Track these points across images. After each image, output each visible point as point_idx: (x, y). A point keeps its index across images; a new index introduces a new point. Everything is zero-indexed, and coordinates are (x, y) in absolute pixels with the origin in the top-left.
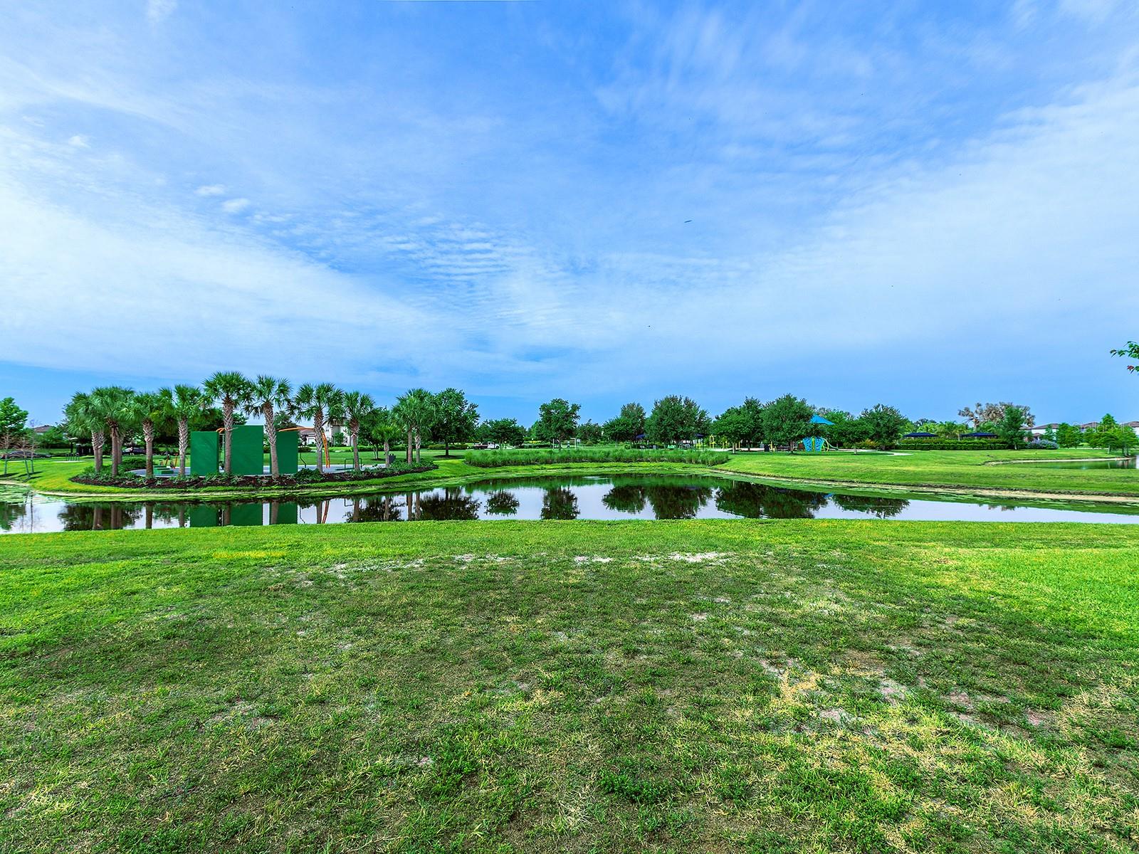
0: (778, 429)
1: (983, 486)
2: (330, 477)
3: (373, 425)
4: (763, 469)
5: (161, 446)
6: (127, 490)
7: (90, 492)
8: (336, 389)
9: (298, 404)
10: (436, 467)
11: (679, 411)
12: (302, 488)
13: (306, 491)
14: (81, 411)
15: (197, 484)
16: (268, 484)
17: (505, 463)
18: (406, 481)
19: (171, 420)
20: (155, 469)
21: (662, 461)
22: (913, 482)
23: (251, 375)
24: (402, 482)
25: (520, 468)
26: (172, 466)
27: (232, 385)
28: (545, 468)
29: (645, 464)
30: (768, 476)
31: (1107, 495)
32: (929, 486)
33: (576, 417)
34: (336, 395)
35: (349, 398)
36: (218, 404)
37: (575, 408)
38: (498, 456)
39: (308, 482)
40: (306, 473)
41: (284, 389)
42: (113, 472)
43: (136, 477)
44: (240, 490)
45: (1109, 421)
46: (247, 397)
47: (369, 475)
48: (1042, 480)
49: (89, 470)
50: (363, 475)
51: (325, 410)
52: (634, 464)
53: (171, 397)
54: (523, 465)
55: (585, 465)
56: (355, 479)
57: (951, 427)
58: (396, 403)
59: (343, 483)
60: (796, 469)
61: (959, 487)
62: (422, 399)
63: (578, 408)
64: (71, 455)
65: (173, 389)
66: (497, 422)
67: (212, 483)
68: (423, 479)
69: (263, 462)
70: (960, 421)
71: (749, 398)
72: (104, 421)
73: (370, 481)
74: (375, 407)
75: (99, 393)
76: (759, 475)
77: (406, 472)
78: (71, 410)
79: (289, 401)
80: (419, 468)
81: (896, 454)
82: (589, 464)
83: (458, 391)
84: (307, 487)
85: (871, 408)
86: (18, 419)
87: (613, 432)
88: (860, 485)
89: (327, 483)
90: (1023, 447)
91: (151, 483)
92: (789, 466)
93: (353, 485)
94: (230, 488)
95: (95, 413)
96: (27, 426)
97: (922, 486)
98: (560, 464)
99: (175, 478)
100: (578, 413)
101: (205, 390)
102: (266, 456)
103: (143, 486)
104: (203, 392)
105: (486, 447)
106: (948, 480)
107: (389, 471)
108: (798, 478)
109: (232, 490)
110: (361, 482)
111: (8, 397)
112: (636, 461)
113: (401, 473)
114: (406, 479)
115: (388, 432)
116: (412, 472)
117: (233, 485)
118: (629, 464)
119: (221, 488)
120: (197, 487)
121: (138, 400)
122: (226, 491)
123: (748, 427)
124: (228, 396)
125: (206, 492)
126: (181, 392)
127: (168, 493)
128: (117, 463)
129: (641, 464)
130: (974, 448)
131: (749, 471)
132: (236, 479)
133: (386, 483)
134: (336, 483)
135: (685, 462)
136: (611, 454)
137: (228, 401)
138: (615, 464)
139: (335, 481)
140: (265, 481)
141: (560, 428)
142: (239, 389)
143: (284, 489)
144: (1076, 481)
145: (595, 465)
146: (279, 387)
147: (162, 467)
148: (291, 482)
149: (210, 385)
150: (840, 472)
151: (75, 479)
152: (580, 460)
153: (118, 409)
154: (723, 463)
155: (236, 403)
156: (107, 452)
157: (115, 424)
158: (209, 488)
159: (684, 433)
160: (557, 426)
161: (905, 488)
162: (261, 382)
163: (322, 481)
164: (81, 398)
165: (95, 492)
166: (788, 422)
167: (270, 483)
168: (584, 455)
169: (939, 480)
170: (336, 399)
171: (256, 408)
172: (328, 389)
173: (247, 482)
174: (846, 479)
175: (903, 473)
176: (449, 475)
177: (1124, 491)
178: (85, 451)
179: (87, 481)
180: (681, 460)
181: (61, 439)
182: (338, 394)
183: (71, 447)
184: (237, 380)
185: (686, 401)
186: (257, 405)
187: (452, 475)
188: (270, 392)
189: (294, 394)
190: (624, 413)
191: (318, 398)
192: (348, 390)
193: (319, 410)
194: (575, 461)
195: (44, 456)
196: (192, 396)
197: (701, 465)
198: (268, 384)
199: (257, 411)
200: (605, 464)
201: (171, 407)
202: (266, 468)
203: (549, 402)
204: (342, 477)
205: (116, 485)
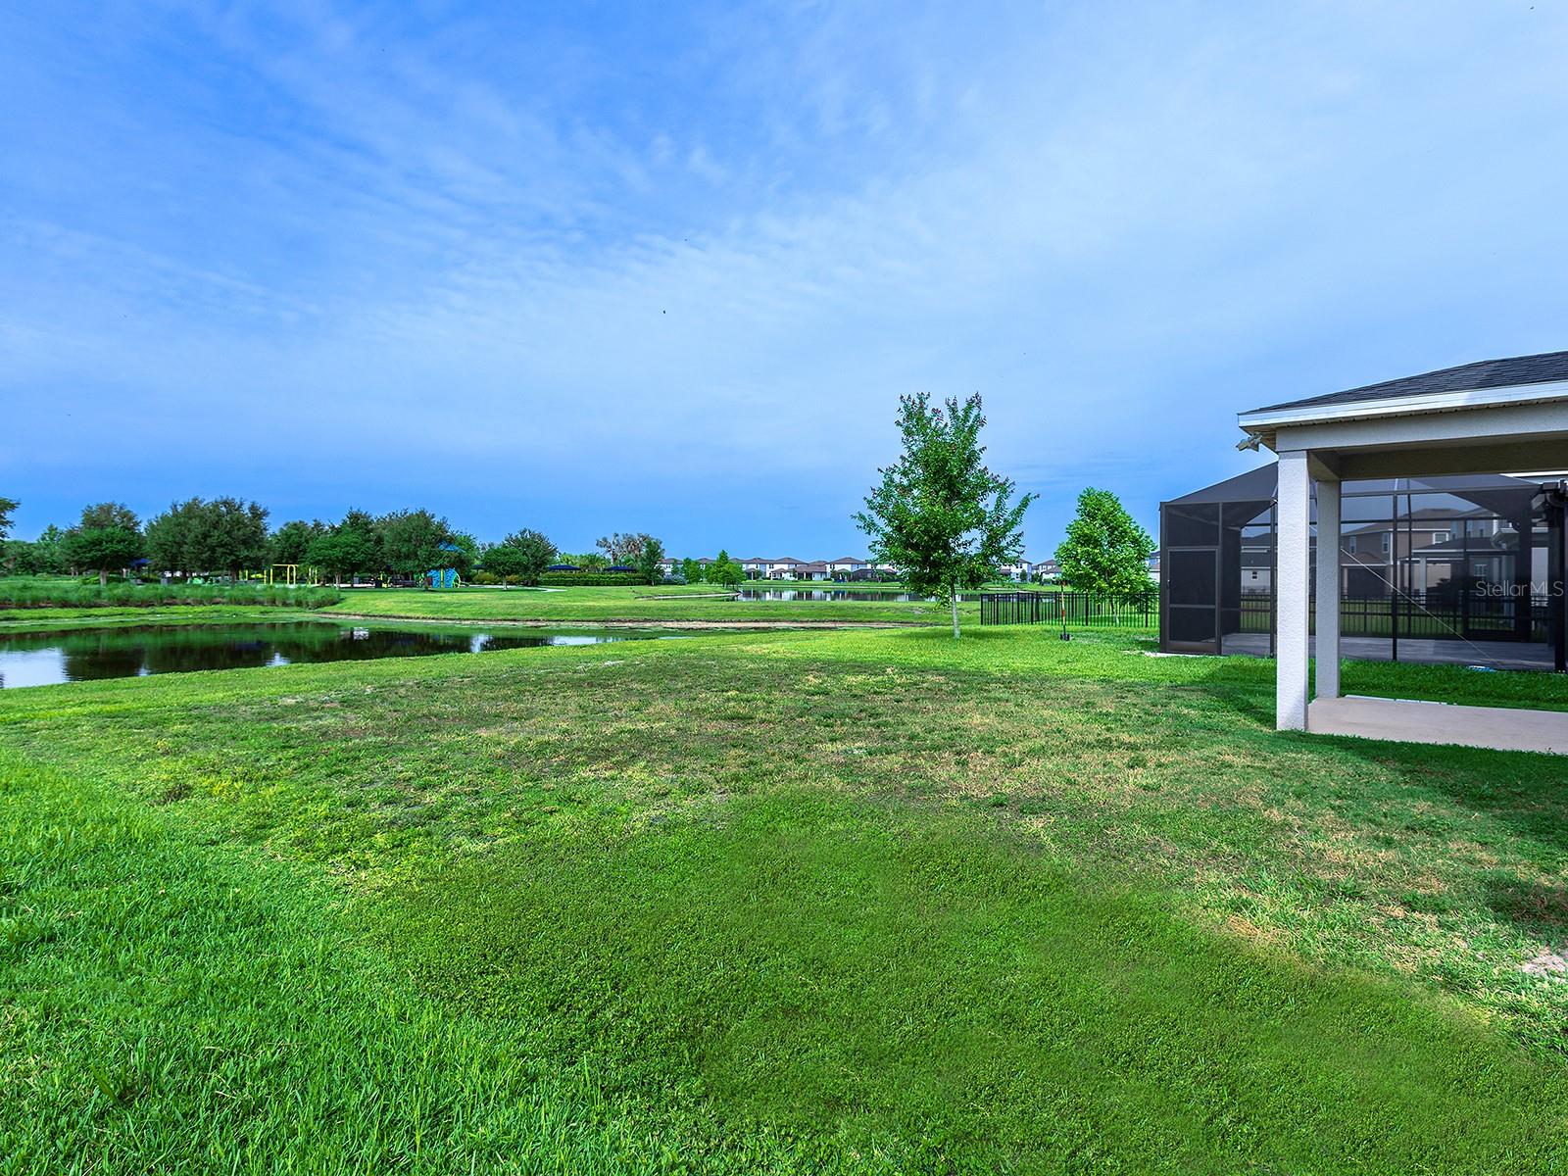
0: (407, 557)
1: (667, 618)
4: (410, 610)
11: (238, 522)
21: (217, 603)
22: (603, 618)
29: (183, 609)
30: (423, 618)
31: (756, 621)
32: (619, 621)
45: (723, 557)
48: (710, 610)
52: (158, 609)
57: (593, 559)
60: (463, 609)
61: (646, 621)
70: (601, 552)
71: (355, 510)
76: (408, 618)
81: (549, 590)
85: (516, 534)
88: (548, 623)
90: (658, 583)
92: (449, 605)
97: (612, 621)
106: (635, 614)
108: (468, 620)
112: (163, 604)
118: (150, 610)
123: (362, 552)
129: (174, 608)
130: (616, 584)
131: (389, 613)
135: (261, 603)
144: (735, 611)
150: (520, 610)
154: (334, 604)
159: (251, 559)
161: (596, 624)
166: (424, 547)
169: (626, 614)
174: (530, 618)
175: (590, 608)
177: (768, 618)
180: (253, 602)
185: (253, 508)
197: (295, 609)
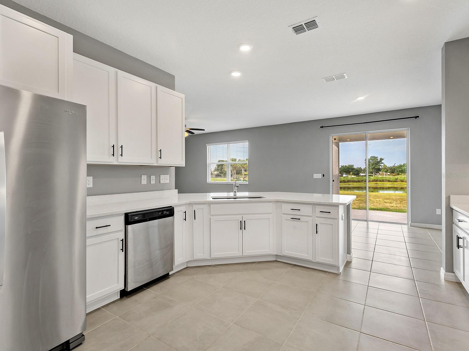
17: (349, 181)
25: (355, 183)
33: (382, 163)
37: (381, 159)
38: (346, 179)
54: (356, 182)
55: (385, 183)
63: (383, 160)
66: (346, 166)
82: (387, 183)
87: (401, 169)
105: (342, 176)
136: (398, 179)
152: (383, 181)
160: (373, 167)
168: (385, 179)
194: (380, 181)
200: (395, 183)
203: (369, 157)
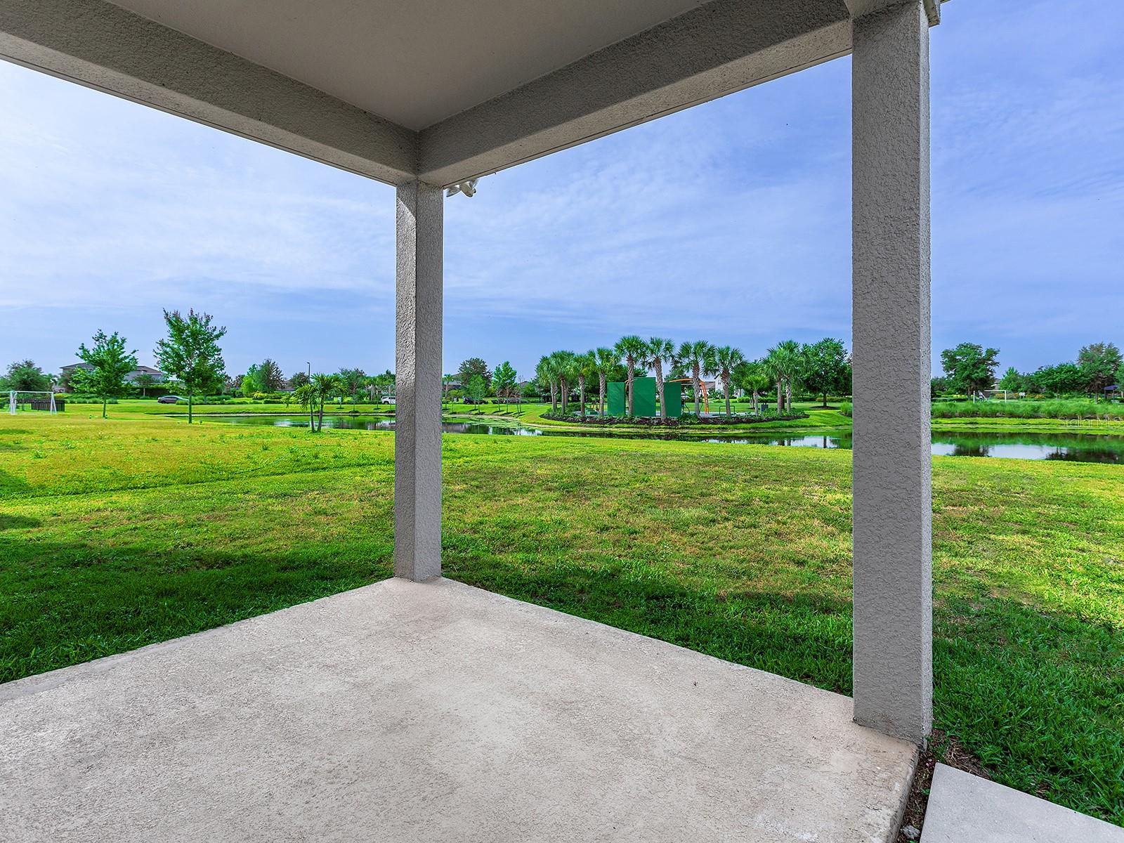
2: (706, 421)
3: (743, 376)
5: (593, 396)
6: (570, 424)
7: (550, 425)
8: (709, 345)
9: (680, 358)
10: (807, 416)
12: (683, 428)
13: (685, 431)
14: (545, 368)
15: (611, 421)
16: (658, 424)
18: (772, 428)
19: (594, 374)
20: (586, 411)
23: (646, 338)
24: (769, 428)
26: (597, 409)
27: (633, 346)
28: (941, 423)
33: (995, 364)
34: (709, 350)
35: (721, 352)
36: (624, 362)
37: (992, 353)
39: (688, 424)
40: (686, 416)
41: (669, 347)
42: (562, 412)
43: (575, 415)
44: (638, 428)
46: (643, 355)
47: (739, 420)
49: (550, 410)
50: (733, 420)
51: (701, 364)
53: (594, 357)
55: (999, 420)
56: (726, 423)
58: (766, 355)
59: (715, 426)
62: (792, 351)
63: (995, 353)
64: (540, 402)
65: (596, 351)
67: (621, 422)
68: (790, 426)
69: (655, 408)
72: (557, 375)
73: (739, 425)
74: (744, 359)
75: (554, 356)
77: (774, 419)
78: (540, 368)
79: (673, 357)
80: (788, 416)
82: (1006, 420)
83: (836, 341)
84: (686, 428)
86: (511, 376)
87: (1051, 381)
89: (702, 425)
91: (584, 420)
93: (723, 428)
94: (632, 425)
95: (552, 370)
96: (517, 381)
98: (963, 418)
99: (598, 417)
100: (995, 358)
101: (616, 351)
102: (658, 404)
103: (579, 421)
104: (614, 353)
107: (757, 417)
109: (633, 427)
110: (731, 426)
111: (506, 361)
113: (768, 420)
114: (773, 425)
115: (757, 382)
116: (780, 420)
117: (634, 423)
119: (626, 425)
120: (611, 424)
121: (576, 360)
122: (629, 428)
124: (630, 354)
125: (616, 427)
126: (601, 352)
127: (593, 427)
128: (564, 406)
132: (636, 419)
133: (754, 428)
134: (710, 425)
136: (1042, 409)
137: (630, 359)
138: (1049, 421)
139: (709, 423)
140: (656, 422)
141: (968, 377)
142: (638, 349)
143: (670, 428)
145: (1016, 421)
146: (666, 345)
147: (591, 409)
148: (675, 423)
149: (618, 347)
151: (542, 416)
152: (994, 414)
153: (565, 367)
155: (636, 361)
156: (559, 400)
157: (563, 377)
158: (618, 425)
162: (652, 343)
163: (698, 424)
164: (545, 359)
165: (553, 425)
167: (659, 423)
170: (710, 353)
171: (650, 363)
172: (703, 345)
173: (643, 421)
176: (818, 424)
178: (547, 399)
179: (548, 417)
181: (534, 390)
182: (712, 349)
183: (540, 396)
184: (636, 342)
186: (650, 361)
187: (822, 424)
188: (659, 350)
189: (677, 350)
190: (1085, 356)
191: (695, 353)
192: (720, 345)
193: (696, 363)
195: (526, 402)
196: (607, 356)
198: (657, 343)
199: (650, 366)
200: (1030, 421)
201: (595, 365)
202: (658, 413)
203: (953, 347)
204: (715, 421)
205: (564, 420)
